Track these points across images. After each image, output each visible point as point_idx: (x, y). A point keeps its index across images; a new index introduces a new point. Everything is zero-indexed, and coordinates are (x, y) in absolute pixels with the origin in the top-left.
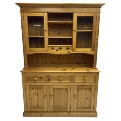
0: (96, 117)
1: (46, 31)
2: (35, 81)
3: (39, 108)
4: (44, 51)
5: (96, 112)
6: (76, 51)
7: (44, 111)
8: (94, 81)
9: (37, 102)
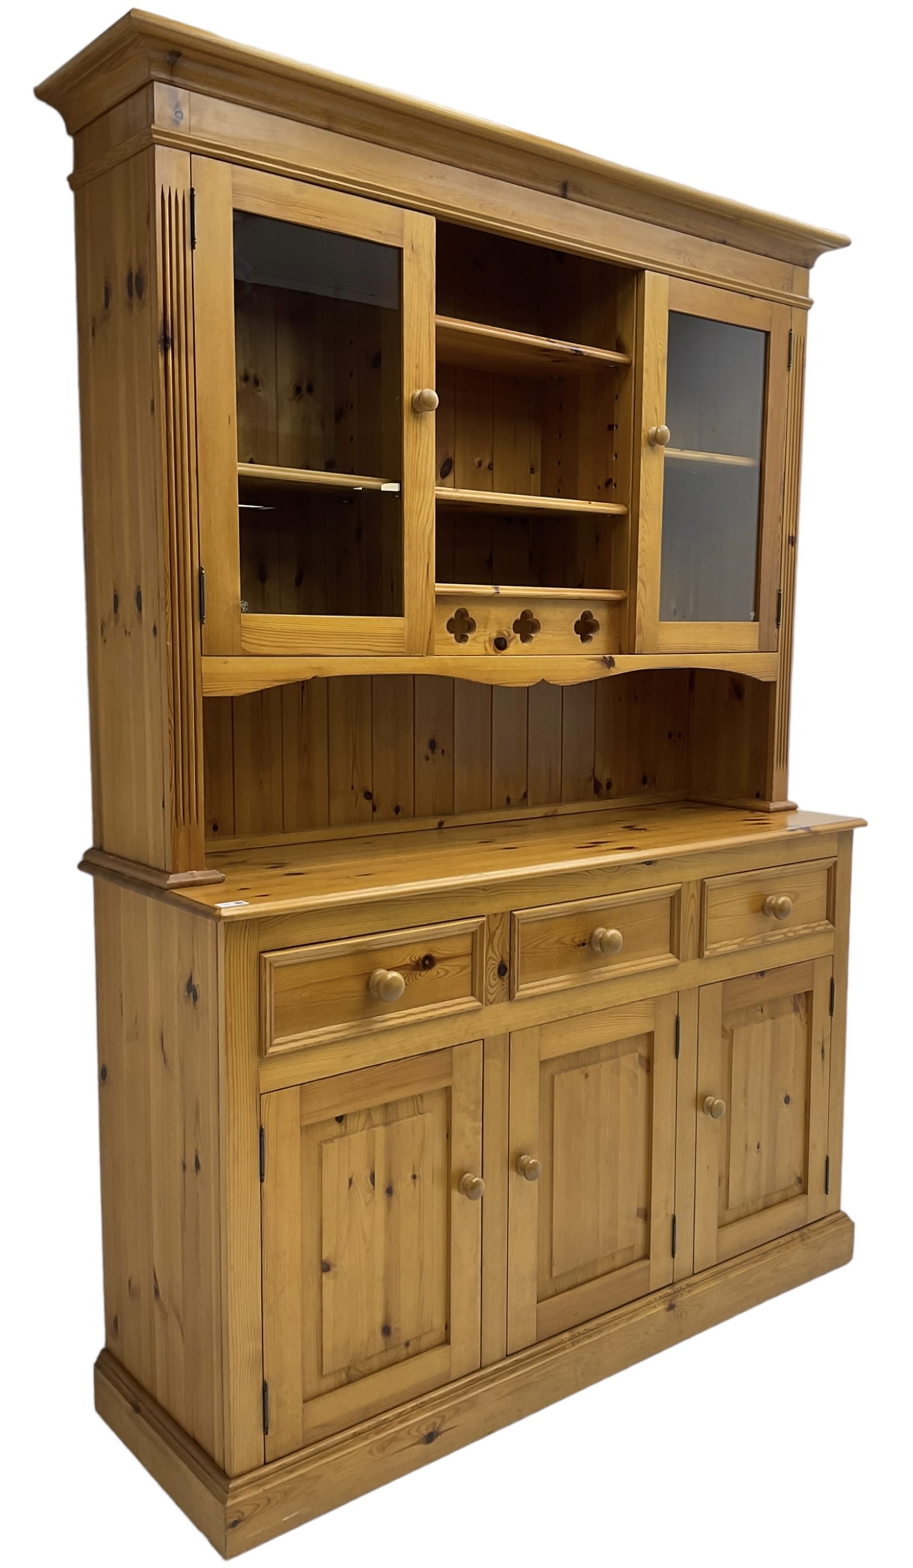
1: (419, 418)
3: (397, 1363)
4: (403, 652)
5: (839, 1214)
6: (660, 646)
7: (454, 1376)
8: (827, 919)
9: (386, 1276)
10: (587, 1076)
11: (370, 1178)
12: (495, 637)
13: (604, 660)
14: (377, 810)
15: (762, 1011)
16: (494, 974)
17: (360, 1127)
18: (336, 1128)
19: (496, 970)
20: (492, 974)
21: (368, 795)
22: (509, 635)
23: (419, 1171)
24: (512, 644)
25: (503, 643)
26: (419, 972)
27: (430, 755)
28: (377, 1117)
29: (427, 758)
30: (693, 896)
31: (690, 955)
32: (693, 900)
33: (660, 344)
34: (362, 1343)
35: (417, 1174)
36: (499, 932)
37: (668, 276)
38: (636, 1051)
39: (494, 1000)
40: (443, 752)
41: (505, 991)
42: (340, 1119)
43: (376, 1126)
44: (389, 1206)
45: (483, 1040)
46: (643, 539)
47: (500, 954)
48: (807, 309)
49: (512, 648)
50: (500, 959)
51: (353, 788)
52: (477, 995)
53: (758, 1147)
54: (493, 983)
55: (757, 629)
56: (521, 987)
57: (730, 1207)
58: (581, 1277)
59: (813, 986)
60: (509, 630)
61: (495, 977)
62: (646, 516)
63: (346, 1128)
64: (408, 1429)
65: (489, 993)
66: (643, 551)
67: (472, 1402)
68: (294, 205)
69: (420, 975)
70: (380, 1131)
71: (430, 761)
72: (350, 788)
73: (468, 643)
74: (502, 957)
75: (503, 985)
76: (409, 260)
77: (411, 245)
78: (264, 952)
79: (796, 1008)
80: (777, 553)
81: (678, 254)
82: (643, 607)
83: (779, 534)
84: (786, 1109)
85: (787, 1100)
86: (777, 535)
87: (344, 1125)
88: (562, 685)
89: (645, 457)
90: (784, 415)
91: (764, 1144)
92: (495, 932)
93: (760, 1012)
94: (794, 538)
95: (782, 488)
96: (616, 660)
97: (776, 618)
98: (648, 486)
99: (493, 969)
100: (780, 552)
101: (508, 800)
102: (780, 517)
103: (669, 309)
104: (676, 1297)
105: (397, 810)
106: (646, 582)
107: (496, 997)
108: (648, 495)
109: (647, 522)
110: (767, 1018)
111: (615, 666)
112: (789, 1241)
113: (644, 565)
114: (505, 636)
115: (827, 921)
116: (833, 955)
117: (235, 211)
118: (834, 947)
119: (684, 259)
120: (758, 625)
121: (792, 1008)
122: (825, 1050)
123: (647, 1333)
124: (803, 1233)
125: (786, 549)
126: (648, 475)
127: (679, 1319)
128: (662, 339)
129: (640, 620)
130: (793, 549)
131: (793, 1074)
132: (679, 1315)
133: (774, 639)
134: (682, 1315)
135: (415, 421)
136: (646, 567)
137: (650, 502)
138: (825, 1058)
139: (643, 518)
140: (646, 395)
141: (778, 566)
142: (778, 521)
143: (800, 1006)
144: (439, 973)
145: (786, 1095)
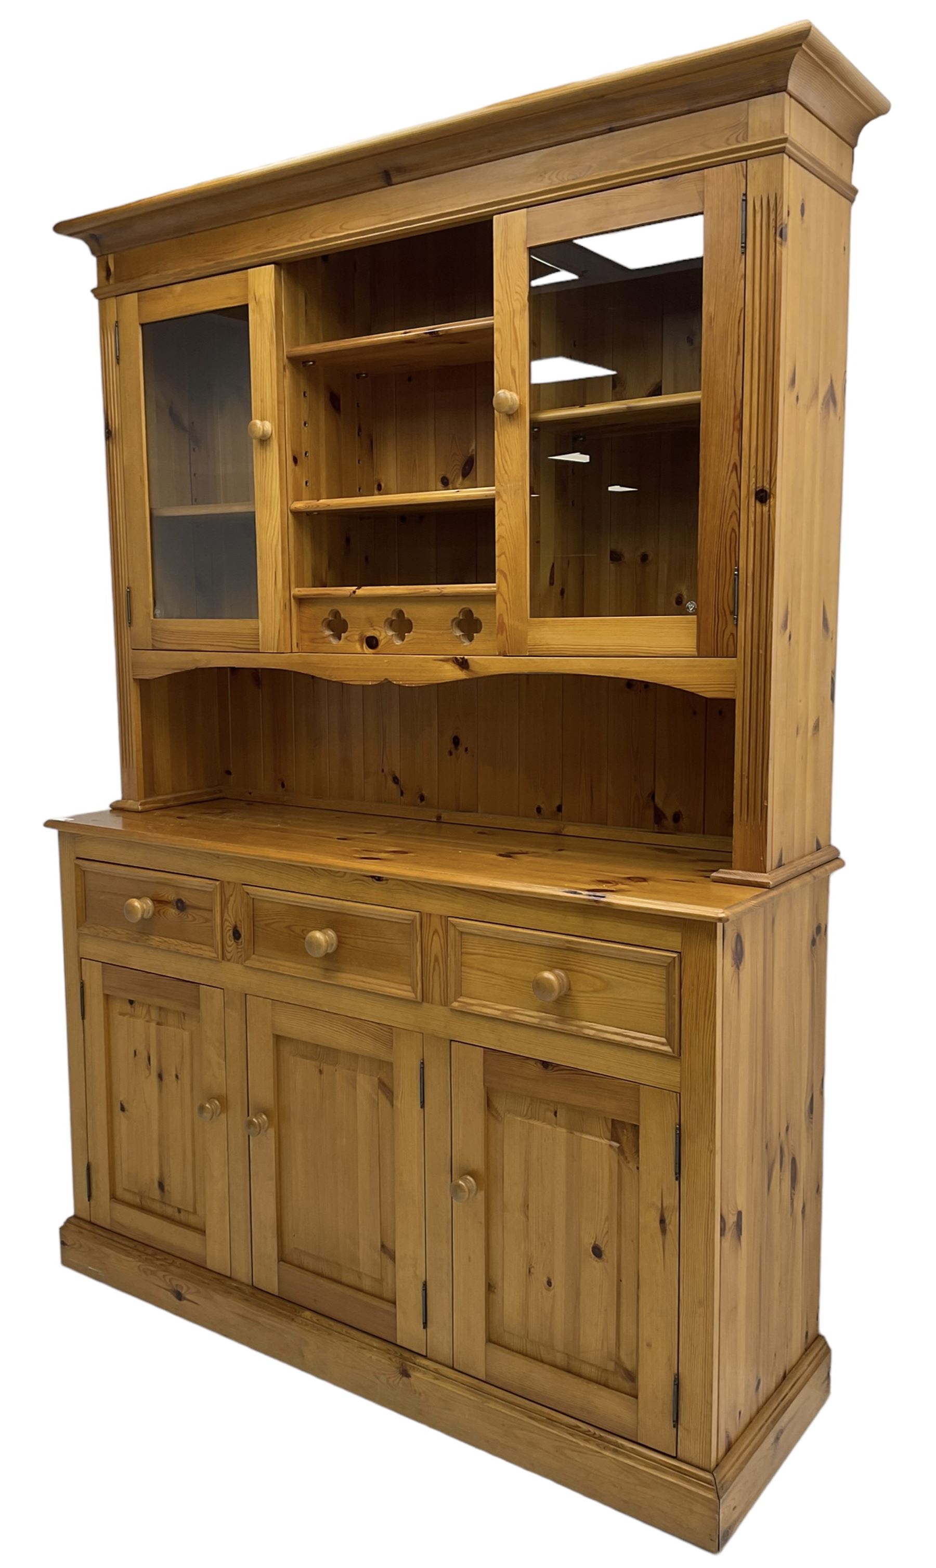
3: (171, 1220)
4: (258, 649)
6: (530, 647)
7: (206, 1265)
8: (666, 1038)
9: (160, 1144)
10: (320, 1072)
11: (148, 1059)
12: (369, 636)
13: (455, 661)
14: (404, 795)
15: (556, 1113)
16: (230, 936)
17: (143, 1014)
18: (129, 1008)
19: (230, 933)
20: (228, 934)
21: (396, 780)
22: (380, 634)
23: (180, 1072)
24: (384, 642)
25: (375, 642)
26: (175, 911)
27: (453, 751)
28: (154, 1014)
29: (451, 754)
30: (436, 931)
31: (436, 998)
33: (517, 293)
34: (147, 1185)
35: (179, 1076)
36: (232, 899)
37: (526, 208)
38: (377, 1073)
39: (230, 958)
40: (466, 750)
41: (238, 954)
42: (131, 1002)
43: (153, 1020)
44: (160, 1089)
45: (223, 989)
46: (500, 525)
47: (233, 920)
49: (384, 646)
50: (233, 923)
51: (383, 771)
52: (214, 947)
54: (230, 943)
55: (695, 625)
56: (251, 956)
58: (326, 1270)
59: (638, 1119)
60: (380, 629)
61: (231, 939)
62: (505, 497)
63: (134, 1011)
64: (164, 1275)
65: (227, 951)
66: (501, 537)
69: (175, 913)
71: (454, 756)
72: (381, 770)
73: (341, 641)
74: (236, 922)
75: (238, 948)
76: (254, 312)
77: (253, 299)
78: (78, 858)
79: (615, 1137)
80: (731, 516)
81: (541, 176)
82: (504, 600)
83: (733, 491)
84: (595, 1263)
85: (597, 1252)
86: (730, 491)
87: (133, 1009)
88: (407, 685)
89: (499, 429)
90: (737, 319)
91: (558, 1282)
92: (229, 898)
93: (553, 1115)
94: (766, 491)
95: (738, 422)
96: (470, 662)
97: (732, 609)
98: (506, 462)
99: (229, 930)
100: (736, 514)
101: (539, 810)
102: (735, 466)
103: (528, 246)
104: (414, 1368)
105: (422, 798)
106: (507, 573)
107: (232, 956)
108: (506, 472)
109: (506, 504)
110: (560, 1126)
111: (470, 668)
112: (593, 1435)
113: (504, 553)
114: (377, 635)
115: (664, 1040)
116: (680, 1094)
117: (142, 325)
118: (681, 1082)
119: (550, 179)
120: (696, 620)
121: (609, 1135)
122: (667, 1222)
123: (378, 1378)
124: (622, 1444)
125: (750, 509)
126: (505, 449)
127: (417, 1395)
128: (518, 286)
129: (501, 615)
130: (766, 509)
131: (607, 1223)
132: (415, 1391)
133: (729, 638)
134: (420, 1394)
135: (262, 449)
136: (508, 555)
137: (509, 480)
138: (669, 1235)
139: (500, 500)
140: (498, 358)
141: (733, 534)
142: (732, 471)
143: (624, 1139)
144: (188, 917)
145: (597, 1243)
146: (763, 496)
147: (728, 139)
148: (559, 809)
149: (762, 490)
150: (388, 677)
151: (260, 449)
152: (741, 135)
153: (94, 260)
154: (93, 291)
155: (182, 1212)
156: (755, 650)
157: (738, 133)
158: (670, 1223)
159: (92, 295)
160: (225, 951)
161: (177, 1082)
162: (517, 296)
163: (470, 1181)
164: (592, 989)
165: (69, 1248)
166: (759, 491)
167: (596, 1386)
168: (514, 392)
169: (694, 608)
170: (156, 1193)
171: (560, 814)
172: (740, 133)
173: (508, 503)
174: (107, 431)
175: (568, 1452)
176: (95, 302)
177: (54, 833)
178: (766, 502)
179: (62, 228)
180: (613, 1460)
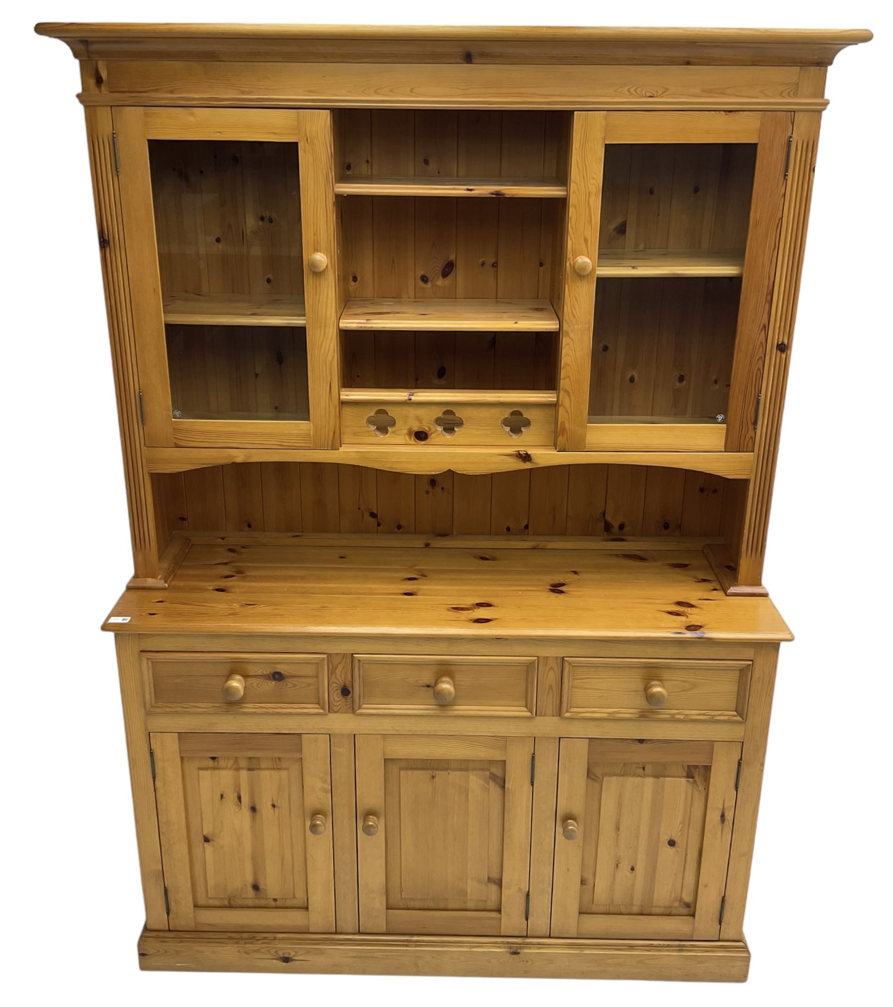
0: (742, 977)
1: (318, 274)
2: (232, 704)
3: (267, 908)
4: (310, 447)
5: (741, 944)
6: (587, 445)
7: (311, 930)
8: (736, 711)
9: (254, 858)
10: (433, 777)
11: (238, 799)
12: (416, 431)
13: (518, 456)
14: (382, 526)
15: (644, 769)
16: (338, 694)
17: (229, 766)
18: (211, 763)
19: (339, 692)
20: (336, 692)
21: (373, 515)
22: (430, 430)
23: (277, 802)
24: (433, 436)
25: (424, 435)
26: (270, 681)
27: (430, 490)
28: (244, 763)
29: (427, 492)
30: (551, 668)
31: (549, 712)
32: (551, 672)
33: (593, 178)
34: (237, 889)
35: (276, 804)
36: (340, 667)
37: (606, 112)
38: (489, 770)
39: (339, 710)
40: (443, 488)
41: (348, 706)
42: (213, 758)
43: (243, 768)
44: (254, 819)
45: (330, 734)
46: (566, 355)
47: (342, 681)
48: (820, 112)
49: (433, 439)
50: (343, 684)
52: (321, 704)
53: (633, 869)
54: (337, 699)
55: (725, 431)
56: (364, 706)
57: (595, 903)
58: (432, 905)
59: (711, 763)
60: (429, 425)
61: (339, 696)
62: (572, 335)
63: (218, 763)
64: (268, 949)
65: (334, 705)
66: (567, 364)
67: (322, 952)
68: (198, 128)
69: (271, 683)
70: (244, 774)
71: (430, 494)
72: (358, 509)
73: (388, 435)
74: (345, 683)
75: (346, 702)
76: (305, 151)
77: (305, 139)
78: (141, 651)
79: (690, 776)
80: (758, 360)
81: (621, 87)
82: (567, 412)
83: (761, 343)
84: (670, 850)
85: (672, 843)
86: (759, 343)
87: (216, 763)
88: (470, 474)
89: (570, 284)
90: (776, 225)
91: (640, 869)
92: (338, 665)
93: (642, 770)
94: (785, 345)
95: (769, 298)
96: (532, 456)
97: (753, 421)
98: (575, 309)
99: (337, 690)
100: (762, 359)
101: (508, 529)
102: (764, 326)
103: (606, 143)
104: (520, 948)
105: (399, 527)
106: (571, 392)
107: (340, 709)
108: (574, 317)
109: (573, 340)
110: (648, 776)
111: (532, 461)
112: (664, 946)
113: (569, 377)
114: (426, 430)
115: (735, 713)
116: (743, 742)
117: (150, 141)
118: (744, 736)
119: (629, 90)
120: (725, 428)
121: (685, 774)
122: (726, 815)
123: (490, 962)
124: (683, 945)
125: (773, 355)
126: (574, 299)
127: (525, 963)
128: (595, 173)
129: (563, 423)
130: (784, 356)
131: (681, 825)
132: (523, 961)
133: (749, 441)
134: (527, 961)
135: (315, 276)
136: (572, 378)
137: (577, 323)
138: (726, 823)
139: (567, 337)
140: (572, 228)
141: (759, 372)
142: (762, 330)
143: (696, 775)
144: (287, 685)
145: (672, 838)
146: (784, 348)
147: (782, 93)
148: (527, 527)
149: (782, 343)
150: (451, 469)
151: (313, 278)
152: (793, 91)
153: (76, 62)
154: (78, 96)
155: (278, 900)
156: (767, 448)
157: (790, 90)
158: (728, 815)
159: (77, 101)
160: (332, 705)
161: (274, 810)
162: (594, 181)
163: (571, 822)
164: (682, 690)
165: (151, 956)
166: (780, 344)
167: (664, 918)
168: (585, 256)
169: (722, 419)
170: (251, 892)
171: (527, 530)
172: (792, 90)
173: (574, 340)
174: (102, 240)
175: (648, 962)
176: (80, 109)
177: (111, 635)
178: (784, 352)
179: (42, 29)
180: (679, 956)
